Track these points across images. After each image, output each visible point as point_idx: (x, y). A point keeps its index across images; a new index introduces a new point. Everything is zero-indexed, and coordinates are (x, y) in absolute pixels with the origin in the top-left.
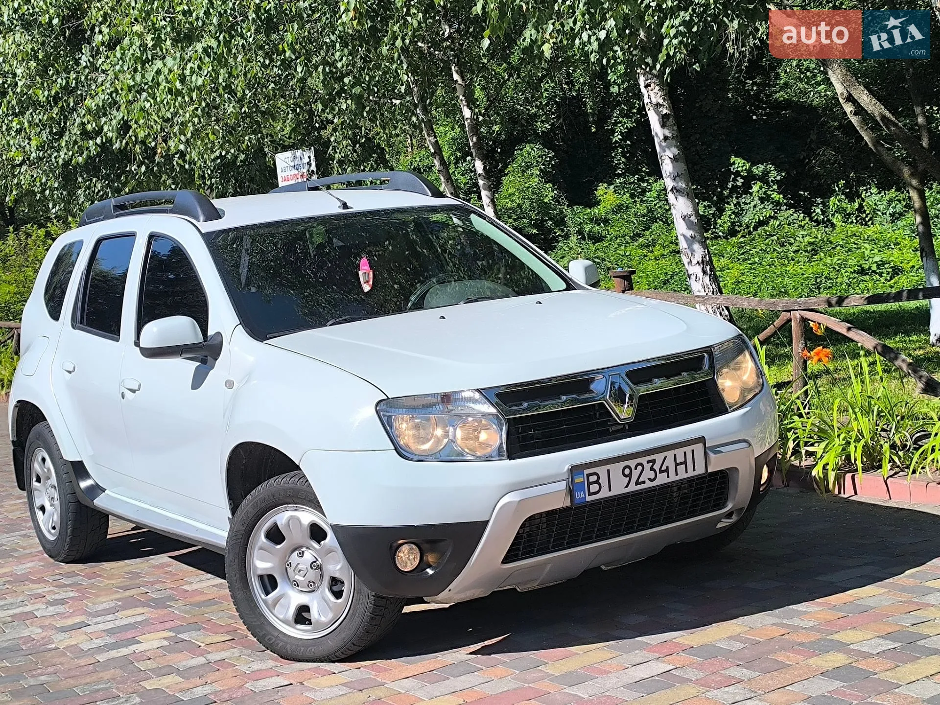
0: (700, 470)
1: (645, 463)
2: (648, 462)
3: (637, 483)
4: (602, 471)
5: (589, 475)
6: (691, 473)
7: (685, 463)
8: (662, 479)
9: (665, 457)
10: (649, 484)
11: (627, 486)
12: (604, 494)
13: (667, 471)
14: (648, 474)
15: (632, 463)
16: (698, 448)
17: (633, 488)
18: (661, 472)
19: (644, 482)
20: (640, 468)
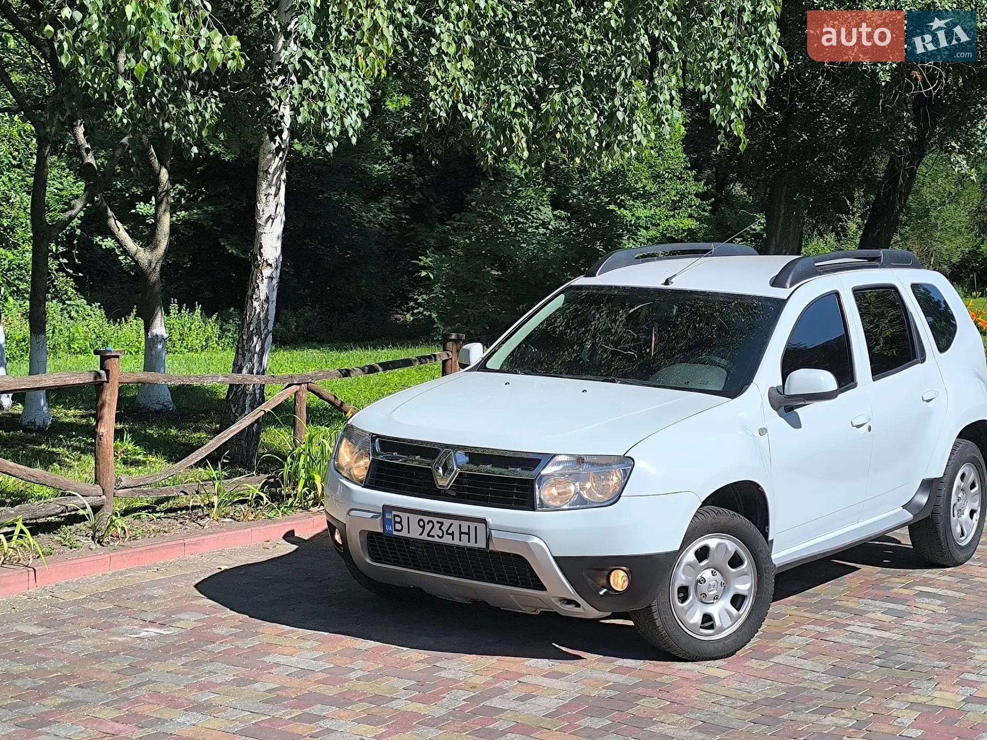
0: (482, 544)
1: (435, 523)
2: (438, 522)
3: (429, 535)
4: (404, 516)
5: (395, 516)
6: (472, 544)
7: (468, 534)
8: (447, 540)
9: (452, 524)
10: (436, 539)
11: (421, 535)
12: (404, 533)
13: (452, 534)
14: (436, 531)
15: (426, 519)
16: (481, 527)
17: (424, 537)
18: (447, 534)
19: (433, 536)
20: (431, 524)
